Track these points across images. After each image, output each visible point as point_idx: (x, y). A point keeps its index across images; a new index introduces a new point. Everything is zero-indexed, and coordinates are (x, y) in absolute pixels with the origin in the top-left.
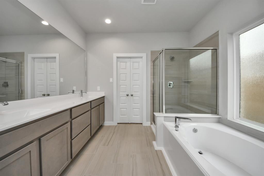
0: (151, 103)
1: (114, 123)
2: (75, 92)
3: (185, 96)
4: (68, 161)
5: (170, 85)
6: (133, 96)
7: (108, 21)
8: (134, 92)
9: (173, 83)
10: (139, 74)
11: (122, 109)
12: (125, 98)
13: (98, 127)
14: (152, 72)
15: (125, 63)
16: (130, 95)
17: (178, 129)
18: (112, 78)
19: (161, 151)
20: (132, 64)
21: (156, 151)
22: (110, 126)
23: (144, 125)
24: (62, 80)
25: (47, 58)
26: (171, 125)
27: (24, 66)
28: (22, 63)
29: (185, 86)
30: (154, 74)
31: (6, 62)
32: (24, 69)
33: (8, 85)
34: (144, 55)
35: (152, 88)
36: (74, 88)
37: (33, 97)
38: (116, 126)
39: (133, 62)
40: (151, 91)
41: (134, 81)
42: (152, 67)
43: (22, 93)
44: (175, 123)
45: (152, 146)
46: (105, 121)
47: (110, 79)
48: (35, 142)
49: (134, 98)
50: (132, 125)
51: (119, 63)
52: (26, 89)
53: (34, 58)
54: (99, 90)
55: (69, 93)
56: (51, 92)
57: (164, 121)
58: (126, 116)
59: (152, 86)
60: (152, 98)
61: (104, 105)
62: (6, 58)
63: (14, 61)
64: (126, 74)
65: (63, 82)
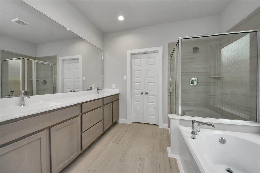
0: (168, 102)
1: (129, 122)
2: (92, 89)
3: (215, 96)
4: (77, 152)
5: (192, 83)
6: (148, 94)
7: (121, 18)
8: (149, 90)
9: (197, 79)
10: (154, 70)
11: (136, 108)
12: (139, 96)
13: (112, 124)
14: (170, 67)
15: (139, 60)
16: (144, 93)
17: (195, 136)
18: (126, 76)
19: (175, 160)
20: (146, 59)
21: (169, 158)
22: (124, 124)
23: (160, 126)
24: (84, 78)
25: (73, 59)
26: (186, 131)
27: (57, 67)
28: (55, 65)
29: (215, 83)
30: (171, 70)
31: (45, 64)
32: (57, 69)
33: (46, 83)
34: (160, 49)
35: (170, 86)
36: (93, 86)
37: (63, 91)
38: (130, 124)
39: (148, 58)
40: (168, 89)
41: (148, 78)
42: (170, 62)
43: (55, 90)
44: (192, 128)
45: (165, 151)
46: (120, 118)
47: (125, 76)
48: (45, 131)
49: (149, 96)
50: (147, 125)
51: (133, 60)
52: (58, 86)
53: (64, 60)
54: (114, 87)
55: (87, 90)
56: (76, 89)
57: (180, 125)
58: (141, 115)
59: (170, 84)
60: (170, 97)
61: (118, 102)
62: (45, 61)
63: (50, 64)
64: (141, 70)
65: (84, 80)
